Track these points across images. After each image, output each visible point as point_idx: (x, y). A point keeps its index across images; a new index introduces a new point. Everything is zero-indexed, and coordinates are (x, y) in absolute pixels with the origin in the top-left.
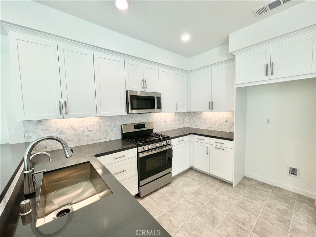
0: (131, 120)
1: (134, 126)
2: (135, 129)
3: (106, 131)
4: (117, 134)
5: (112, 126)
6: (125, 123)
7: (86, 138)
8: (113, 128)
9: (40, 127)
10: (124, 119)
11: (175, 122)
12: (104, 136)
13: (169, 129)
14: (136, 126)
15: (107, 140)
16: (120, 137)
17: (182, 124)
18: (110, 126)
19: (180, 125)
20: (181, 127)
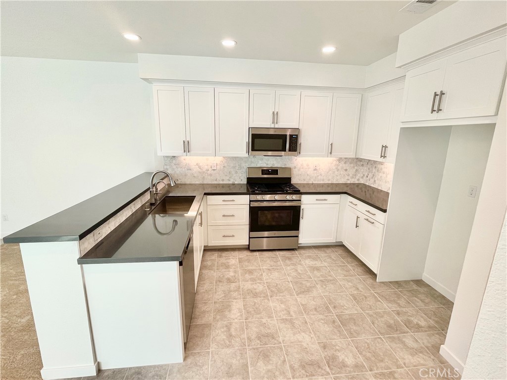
0: (260, 162)
1: (262, 170)
2: (262, 174)
3: (230, 173)
4: (242, 178)
5: (237, 168)
6: (253, 165)
7: (209, 177)
8: (237, 171)
9: (174, 161)
10: (251, 161)
11: (336, 173)
12: (228, 178)
13: (322, 182)
14: (264, 172)
15: (231, 182)
16: (245, 182)
17: (352, 178)
18: (234, 167)
19: (347, 177)
20: (349, 182)
